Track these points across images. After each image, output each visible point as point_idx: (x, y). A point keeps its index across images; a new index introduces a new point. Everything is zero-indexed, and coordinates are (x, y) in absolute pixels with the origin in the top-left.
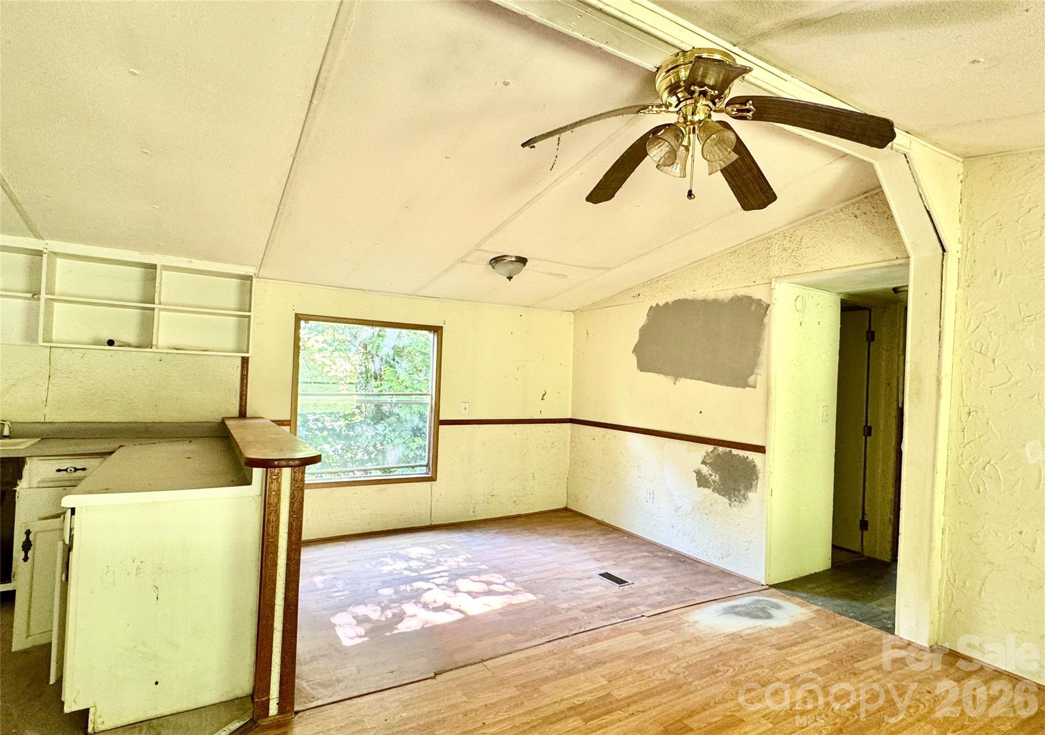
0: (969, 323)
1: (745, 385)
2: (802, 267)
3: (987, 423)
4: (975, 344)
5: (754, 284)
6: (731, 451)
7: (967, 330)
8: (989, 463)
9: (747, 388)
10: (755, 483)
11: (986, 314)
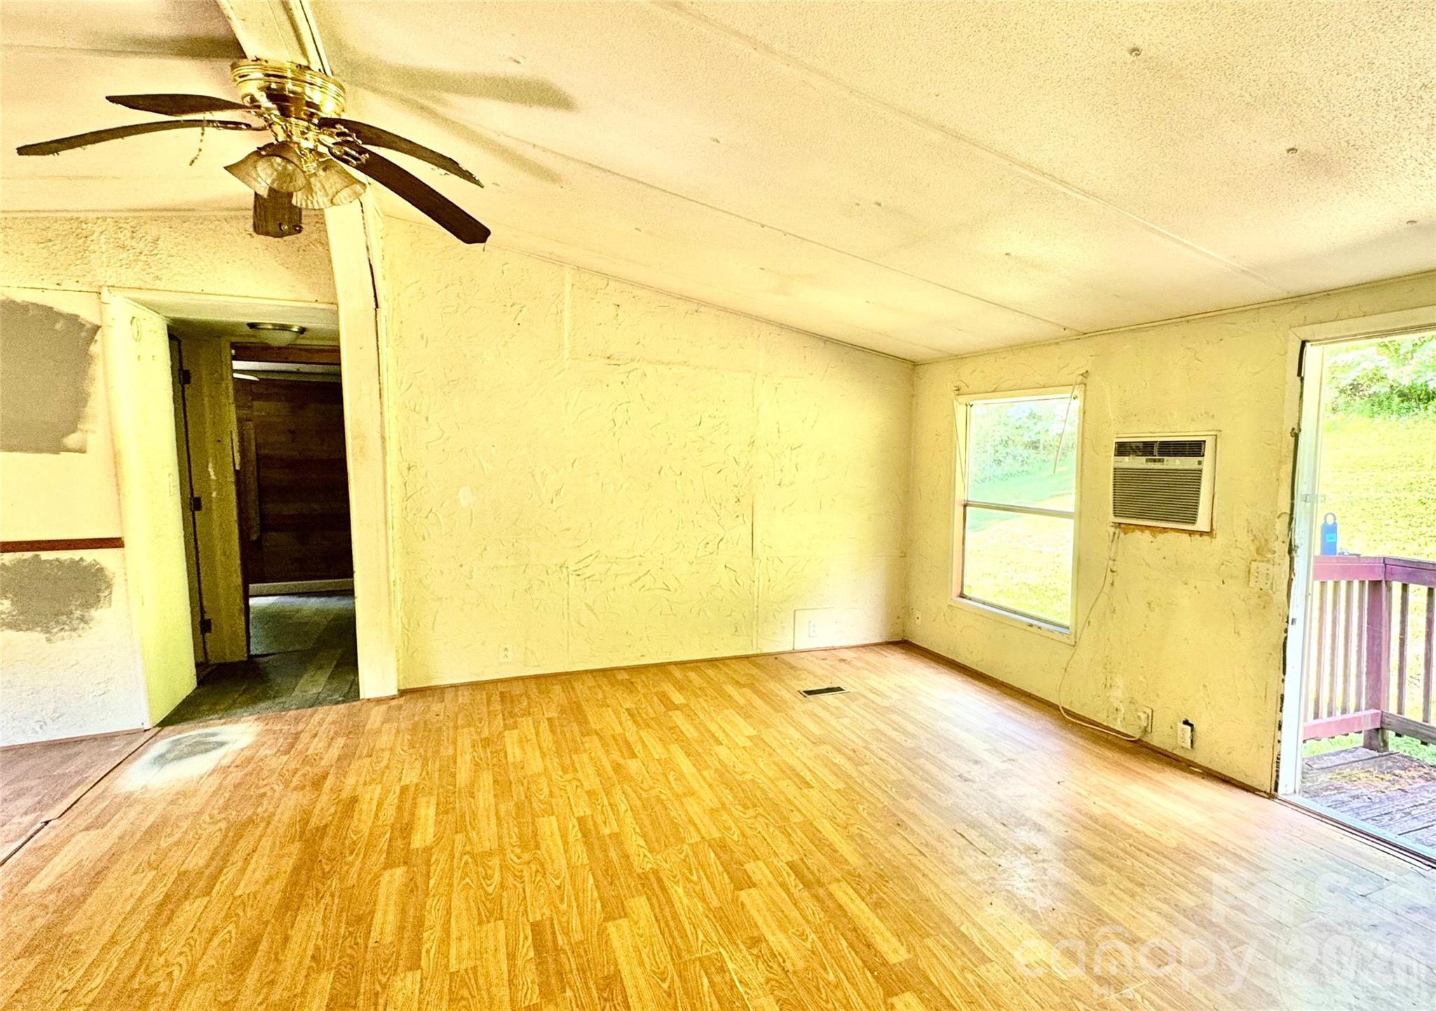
0: (401, 383)
1: (57, 447)
2: (163, 281)
3: (426, 476)
4: (409, 402)
5: (58, 287)
6: (37, 556)
7: (400, 389)
8: (431, 511)
9: (63, 454)
10: (106, 593)
11: (417, 375)
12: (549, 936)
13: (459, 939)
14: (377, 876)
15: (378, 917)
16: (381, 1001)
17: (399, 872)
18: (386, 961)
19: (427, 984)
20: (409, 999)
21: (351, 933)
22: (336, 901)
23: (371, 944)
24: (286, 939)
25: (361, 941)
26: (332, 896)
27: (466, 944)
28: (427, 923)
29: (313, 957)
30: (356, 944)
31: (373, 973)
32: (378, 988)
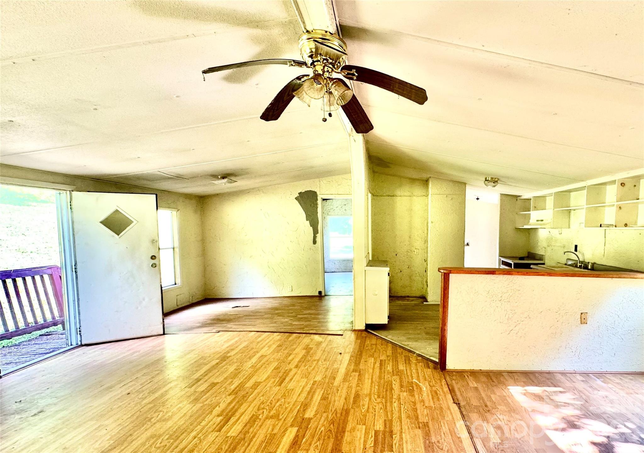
12: (279, 382)
13: (301, 386)
14: (315, 415)
15: (319, 398)
16: (324, 376)
17: (307, 416)
18: (321, 384)
19: (314, 377)
20: (319, 375)
21: (328, 395)
22: (330, 408)
23: (323, 390)
24: (346, 399)
25: (326, 392)
26: (331, 411)
27: (300, 384)
28: (307, 392)
29: (338, 390)
30: (327, 391)
31: (325, 382)
32: (324, 379)
